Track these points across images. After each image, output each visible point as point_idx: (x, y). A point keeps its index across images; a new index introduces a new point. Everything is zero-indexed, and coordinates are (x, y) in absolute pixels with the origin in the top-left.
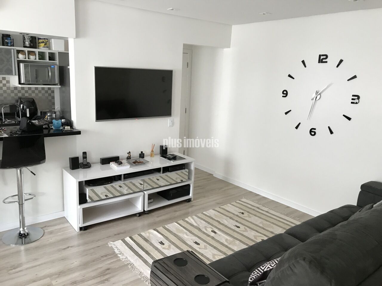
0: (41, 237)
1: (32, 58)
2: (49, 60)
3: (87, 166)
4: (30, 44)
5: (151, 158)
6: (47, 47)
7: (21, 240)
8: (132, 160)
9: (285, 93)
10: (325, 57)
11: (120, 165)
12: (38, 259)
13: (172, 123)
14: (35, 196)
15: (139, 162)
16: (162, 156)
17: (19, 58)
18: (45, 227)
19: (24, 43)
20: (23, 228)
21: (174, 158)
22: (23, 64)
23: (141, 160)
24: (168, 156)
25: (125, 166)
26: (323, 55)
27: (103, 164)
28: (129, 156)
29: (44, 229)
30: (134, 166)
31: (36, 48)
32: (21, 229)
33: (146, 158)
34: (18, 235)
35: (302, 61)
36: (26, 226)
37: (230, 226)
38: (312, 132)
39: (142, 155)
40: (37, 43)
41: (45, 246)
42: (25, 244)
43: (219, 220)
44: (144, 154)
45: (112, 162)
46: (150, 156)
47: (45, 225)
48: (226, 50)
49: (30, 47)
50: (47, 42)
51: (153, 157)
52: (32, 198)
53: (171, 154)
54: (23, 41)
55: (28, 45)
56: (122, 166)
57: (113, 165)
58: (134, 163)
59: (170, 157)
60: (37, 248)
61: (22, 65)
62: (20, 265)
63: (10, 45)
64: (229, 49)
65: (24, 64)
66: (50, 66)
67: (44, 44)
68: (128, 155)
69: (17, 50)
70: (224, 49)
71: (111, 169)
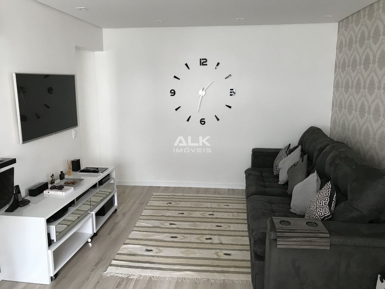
3: (26, 202)
5: (69, 176)
9: (173, 93)
10: (205, 61)
11: (63, 190)
13: (76, 134)
15: (70, 182)
25: (69, 189)
26: (203, 59)
28: (53, 179)
35: (185, 64)
37: (175, 215)
38: (202, 122)
39: (62, 175)
43: (163, 215)
44: (64, 173)
46: (67, 175)
48: (97, 53)
51: (71, 175)
56: (66, 190)
57: (52, 192)
64: (102, 52)
68: (51, 178)
70: (95, 52)
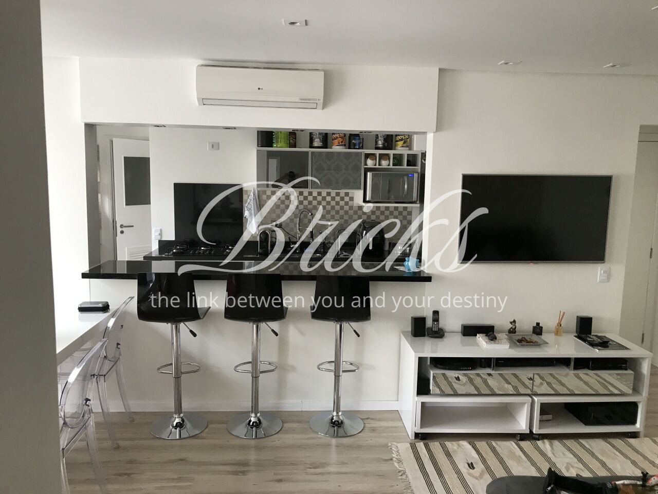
0: (359, 433)
1: (384, 163)
2: (407, 166)
3: (438, 334)
4: (383, 144)
5: (557, 337)
6: (407, 146)
7: (333, 429)
8: (517, 337)
11: (492, 342)
12: (347, 463)
13: (606, 275)
14: (358, 368)
15: (529, 340)
16: (579, 337)
17: (367, 165)
18: (368, 419)
19: (376, 142)
20: (337, 413)
21: (604, 344)
22: (371, 173)
23: (535, 338)
24: (590, 338)
25: (502, 344)
27: (464, 335)
28: (514, 327)
29: (366, 421)
30: (517, 346)
31: (391, 149)
32: (335, 414)
33: (544, 337)
34: (330, 421)
36: (342, 411)
39: (538, 330)
40: (394, 141)
41: (359, 447)
42: (337, 436)
44: (542, 327)
45: (481, 335)
46: (554, 334)
47: (367, 417)
49: (384, 148)
50: (407, 139)
51: (560, 335)
52: (354, 371)
53: (599, 335)
54: (376, 140)
55: (381, 146)
56: (495, 343)
57: (481, 339)
58: (520, 341)
59: (594, 341)
60: (350, 447)
61: (369, 175)
62: (323, 465)
63: (358, 147)
65: (373, 174)
66: (407, 175)
67: (402, 142)
68: (511, 326)
69: (365, 154)
71: (477, 345)
